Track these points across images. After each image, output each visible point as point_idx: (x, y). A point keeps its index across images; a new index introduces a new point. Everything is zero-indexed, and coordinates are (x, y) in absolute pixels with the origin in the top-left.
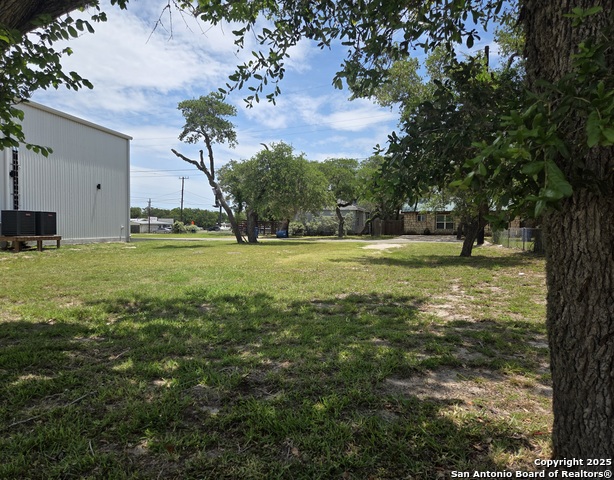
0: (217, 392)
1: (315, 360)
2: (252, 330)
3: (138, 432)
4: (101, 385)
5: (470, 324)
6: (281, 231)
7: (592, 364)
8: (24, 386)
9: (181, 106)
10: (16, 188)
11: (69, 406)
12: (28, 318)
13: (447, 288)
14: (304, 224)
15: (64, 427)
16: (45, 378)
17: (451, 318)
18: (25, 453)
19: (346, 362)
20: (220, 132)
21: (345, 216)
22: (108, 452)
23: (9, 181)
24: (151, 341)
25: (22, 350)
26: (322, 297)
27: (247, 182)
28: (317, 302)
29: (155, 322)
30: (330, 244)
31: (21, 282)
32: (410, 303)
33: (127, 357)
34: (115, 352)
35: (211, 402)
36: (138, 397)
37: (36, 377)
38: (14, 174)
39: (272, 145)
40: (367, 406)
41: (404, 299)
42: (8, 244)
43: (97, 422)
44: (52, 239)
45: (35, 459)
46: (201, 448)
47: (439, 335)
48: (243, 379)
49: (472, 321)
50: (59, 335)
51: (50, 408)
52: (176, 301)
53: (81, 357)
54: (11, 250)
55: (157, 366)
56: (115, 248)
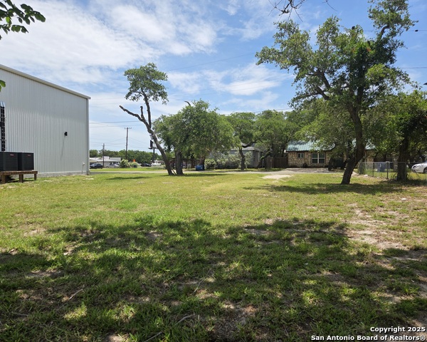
2: (202, 260)
6: (199, 165)
9: (126, 73)
10: (3, 134)
13: (352, 212)
14: (216, 161)
19: (314, 307)
20: (155, 92)
21: (246, 154)
24: (106, 277)
26: (252, 222)
27: (175, 129)
28: (249, 227)
38: (2, 124)
39: (193, 102)
44: (30, 173)
50: (16, 269)
56: (78, 180)
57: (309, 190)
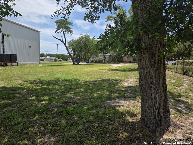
0: (58, 105)
1: (87, 96)
2: (72, 89)
3: (34, 115)
4: (25, 103)
5: (133, 87)
6: (87, 61)
7: (148, 94)
8: (3, 104)
9: (55, 22)
10: (4, 47)
11: (15, 108)
12: (6, 86)
13: (130, 77)
14: (94, 59)
15: (13, 113)
16: (9, 101)
17: (128, 85)
18: (1, 120)
19: (95, 97)
20: (67, 30)
21: (106, 57)
22: (25, 119)
23: (1, 45)
24: (41, 92)
25: (3, 94)
26: (94, 80)
27: (76, 46)
28: (92, 81)
29: (43, 86)
30: (101, 65)
31: (5, 75)
32: (118, 81)
33: (34, 96)
34: (30, 95)
35: (56, 107)
36: (36, 106)
37: (7, 101)
38: (3, 42)
39: (84, 35)
40: (98, 107)
41: (117, 80)
42: (2, 64)
43: (23, 112)
44: (15, 63)
45: (4, 121)
46: (51, 118)
47: (123, 89)
48: (66, 101)
49: (133, 86)
50: (15, 90)
51: (10, 109)
52: (51, 81)
53: (20, 96)
54: (3, 66)
55: (42, 98)
56: (36, 66)
57: (124, 71)
